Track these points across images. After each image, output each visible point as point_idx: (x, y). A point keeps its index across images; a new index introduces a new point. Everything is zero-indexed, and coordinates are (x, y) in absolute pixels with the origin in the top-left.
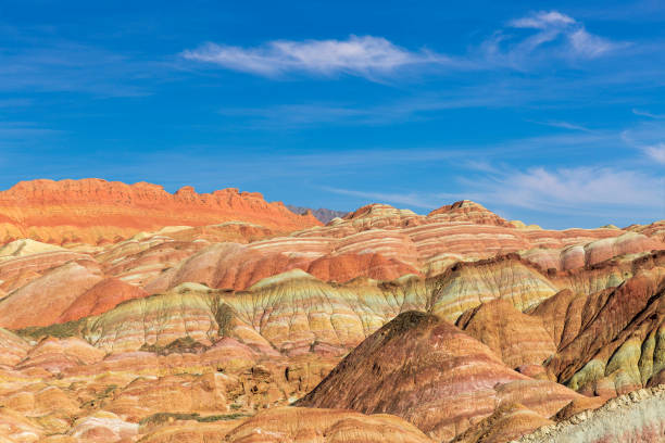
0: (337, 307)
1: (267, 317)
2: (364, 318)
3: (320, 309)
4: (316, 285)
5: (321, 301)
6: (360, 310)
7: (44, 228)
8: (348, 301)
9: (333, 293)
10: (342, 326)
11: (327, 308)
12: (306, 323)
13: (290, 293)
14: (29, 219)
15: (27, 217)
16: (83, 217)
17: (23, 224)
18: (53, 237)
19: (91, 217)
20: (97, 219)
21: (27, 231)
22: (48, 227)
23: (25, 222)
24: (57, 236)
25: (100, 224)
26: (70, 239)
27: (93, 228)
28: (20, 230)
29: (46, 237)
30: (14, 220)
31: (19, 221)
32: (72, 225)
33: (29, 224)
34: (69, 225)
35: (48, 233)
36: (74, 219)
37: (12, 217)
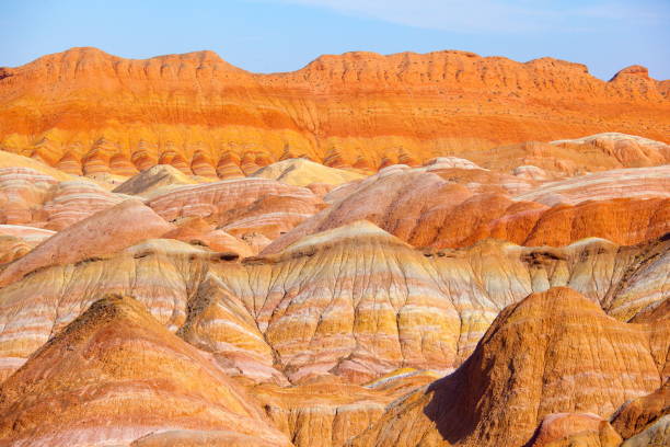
0: (416, 292)
1: (284, 306)
2: (467, 315)
3: (382, 294)
4: (391, 251)
5: (390, 280)
6: (465, 301)
7: (352, 140)
8: (448, 282)
9: (419, 267)
10: (414, 330)
11: (396, 293)
12: (348, 320)
13: (336, 264)
14: (328, 124)
15: (326, 120)
16: (424, 122)
17: (317, 132)
18: (367, 157)
19: (440, 122)
20: (450, 126)
21: (322, 144)
22: (360, 138)
23: (321, 128)
24: (374, 154)
25: (456, 134)
26: (395, 159)
27: (441, 140)
28: (310, 142)
29: (353, 155)
30: (302, 125)
31: (311, 126)
32: (404, 135)
33: (327, 132)
34: (398, 135)
35: (357, 149)
36: (409, 125)
37: (299, 119)
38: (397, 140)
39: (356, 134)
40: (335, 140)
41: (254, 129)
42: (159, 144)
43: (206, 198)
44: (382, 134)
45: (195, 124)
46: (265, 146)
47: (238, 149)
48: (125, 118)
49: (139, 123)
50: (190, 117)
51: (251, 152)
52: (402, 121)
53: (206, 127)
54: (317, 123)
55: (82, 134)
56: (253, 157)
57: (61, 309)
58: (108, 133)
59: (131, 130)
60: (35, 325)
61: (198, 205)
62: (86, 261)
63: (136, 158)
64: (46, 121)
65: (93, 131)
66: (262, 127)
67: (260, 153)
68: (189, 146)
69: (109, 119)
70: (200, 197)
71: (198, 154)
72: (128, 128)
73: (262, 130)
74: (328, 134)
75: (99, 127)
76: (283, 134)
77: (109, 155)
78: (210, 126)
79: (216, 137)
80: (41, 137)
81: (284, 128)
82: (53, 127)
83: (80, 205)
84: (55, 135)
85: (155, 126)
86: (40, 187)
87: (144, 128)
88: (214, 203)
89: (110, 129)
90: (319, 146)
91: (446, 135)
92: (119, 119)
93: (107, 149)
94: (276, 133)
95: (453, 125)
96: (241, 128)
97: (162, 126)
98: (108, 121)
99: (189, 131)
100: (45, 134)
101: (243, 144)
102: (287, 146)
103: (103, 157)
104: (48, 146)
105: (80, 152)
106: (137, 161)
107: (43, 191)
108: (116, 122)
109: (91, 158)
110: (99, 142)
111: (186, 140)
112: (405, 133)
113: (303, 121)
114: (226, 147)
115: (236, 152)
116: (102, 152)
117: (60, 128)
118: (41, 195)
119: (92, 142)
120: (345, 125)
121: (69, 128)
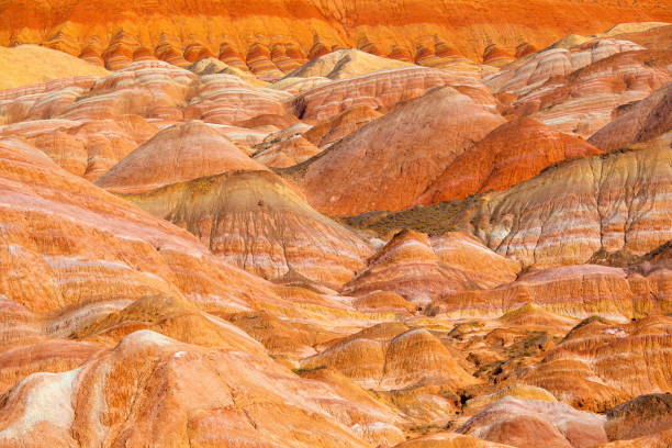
14: (355, 11)
15: (352, 8)
16: (456, 7)
17: (344, 21)
18: (401, 46)
19: (472, 7)
20: (482, 12)
21: (352, 34)
22: (391, 26)
23: (348, 16)
24: (409, 44)
25: (490, 21)
26: (432, 49)
27: (476, 27)
28: (339, 32)
29: (387, 45)
30: (328, 14)
31: (338, 15)
32: (437, 22)
33: (355, 21)
34: (430, 22)
35: (390, 38)
36: (440, 11)
37: (323, 7)
38: (431, 28)
39: (387, 23)
40: (365, 28)
41: (278, 19)
42: (182, 37)
43: (367, 90)
44: (414, 22)
45: (216, 15)
46: (293, 37)
47: (266, 41)
48: (143, 9)
49: (157, 15)
50: (209, 6)
51: (280, 44)
52: (432, 6)
53: (229, 18)
54: (343, 12)
55: (98, 28)
56: (283, 49)
57: (603, 209)
58: (126, 26)
59: (150, 22)
60: (581, 227)
61: (361, 98)
62: (615, 152)
63: (159, 53)
64: (57, 13)
65: (110, 24)
66: (286, 16)
67: (290, 44)
68: (214, 38)
69: (125, 11)
70: (360, 89)
71: (225, 47)
72: (147, 20)
73: (287, 20)
74: (357, 23)
75: (116, 20)
76: (310, 23)
77: (132, 49)
78: (233, 17)
79: (241, 29)
80: (55, 32)
81: (309, 17)
82: (66, 19)
83: (232, 101)
84: (69, 28)
85: (175, 17)
86: (181, 82)
87: (163, 20)
88: (377, 95)
89: (127, 22)
90: (349, 36)
91: (480, 21)
92: (135, 10)
93: (128, 43)
94: (302, 23)
95: (486, 11)
96: (266, 18)
97: (183, 17)
98: (123, 13)
99: (210, 23)
100: (58, 28)
101: (271, 36)
102: (316, 36)
103: (126, 52)
104: (66, 41)
105: (99, 47)
106: (162, 55)
107: (184, 86)
108: (133, 14)
109: (113, 53)
110: (119, 35)
111: (209, 33)
112: (438, 20)
113: (327, 9)
114: (253, 39)
115: (265, 43)
116: (124, 46)
117: (74, 21)
118: (183, 90)
119: (110, 35)
120: (374, 12)
121: (83, 22)
